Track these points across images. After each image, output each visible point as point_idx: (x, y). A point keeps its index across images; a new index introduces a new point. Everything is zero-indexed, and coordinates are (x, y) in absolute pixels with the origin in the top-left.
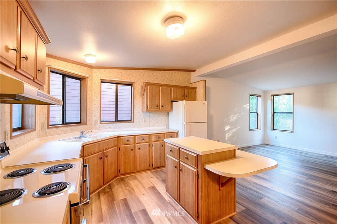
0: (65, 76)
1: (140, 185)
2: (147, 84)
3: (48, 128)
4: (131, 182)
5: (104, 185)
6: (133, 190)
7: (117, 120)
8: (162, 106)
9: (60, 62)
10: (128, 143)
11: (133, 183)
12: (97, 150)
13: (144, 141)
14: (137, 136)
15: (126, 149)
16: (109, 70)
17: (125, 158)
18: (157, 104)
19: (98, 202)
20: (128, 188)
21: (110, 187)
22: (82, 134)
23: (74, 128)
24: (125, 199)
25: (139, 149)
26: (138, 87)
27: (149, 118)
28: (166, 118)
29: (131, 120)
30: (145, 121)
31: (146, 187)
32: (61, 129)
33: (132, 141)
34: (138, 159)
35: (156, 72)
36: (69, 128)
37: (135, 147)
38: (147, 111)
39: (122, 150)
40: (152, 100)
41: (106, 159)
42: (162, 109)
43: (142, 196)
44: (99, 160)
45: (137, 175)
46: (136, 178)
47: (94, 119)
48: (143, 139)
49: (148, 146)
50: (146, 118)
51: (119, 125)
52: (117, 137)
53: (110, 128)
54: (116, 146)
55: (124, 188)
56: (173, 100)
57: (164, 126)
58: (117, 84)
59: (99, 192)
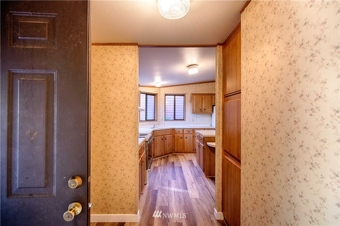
0: (147, 94)
1: (184, 158)
2: (193, 94)
3: (140, 122)
4: (179, 157)
5: (165, 155)
6: (179, 159)
7: (175, 119)
8: (205, 110)
9: (144, 88)
10: (179, 133)
11: (180, 157)
12: (160, 134)
13: (189, 133)
14: (185, 130)
15: (178, 137)
16: (170, 87)
17: (177, 143)
18: (200, 108)
19: (160, 161)
20: (176, 158)
21: (168, 157)
22: (154, 126)
23: (151, 122)
24: (173, 162)
25: (186, 138)
26: (188, 97)
27: (196, 118)
28: (210, 118)
29: (184, 120)
30: (193, 120)
31: (187, 159)
32: (145, 123)
33: (181, 132)
34: (185, 144)
35: (202, 84)
36: (148, 122)
37: (183, 136)
38: (193, 113)
39: (176, 137)
40: (196, 105)
41: (165, 140)
42: (204, 111)
43: (183, 162)
44: (162, 140)
45: (185, 155)
46: (183, 155)
47: (161, 118)
48: (189, 132)
49: (192, 136)
50: (194, 118)
51: (175, 122)
52: (173, 129)
53: (170, 124)
54: (172, 134)
55: (174, 158)
56: (213, 105)
57: (208, 124)
58: (175, 95)
59: (161, 158)
